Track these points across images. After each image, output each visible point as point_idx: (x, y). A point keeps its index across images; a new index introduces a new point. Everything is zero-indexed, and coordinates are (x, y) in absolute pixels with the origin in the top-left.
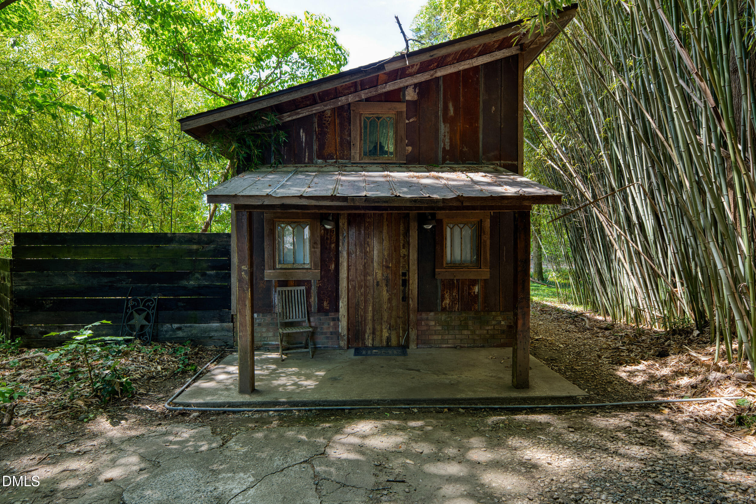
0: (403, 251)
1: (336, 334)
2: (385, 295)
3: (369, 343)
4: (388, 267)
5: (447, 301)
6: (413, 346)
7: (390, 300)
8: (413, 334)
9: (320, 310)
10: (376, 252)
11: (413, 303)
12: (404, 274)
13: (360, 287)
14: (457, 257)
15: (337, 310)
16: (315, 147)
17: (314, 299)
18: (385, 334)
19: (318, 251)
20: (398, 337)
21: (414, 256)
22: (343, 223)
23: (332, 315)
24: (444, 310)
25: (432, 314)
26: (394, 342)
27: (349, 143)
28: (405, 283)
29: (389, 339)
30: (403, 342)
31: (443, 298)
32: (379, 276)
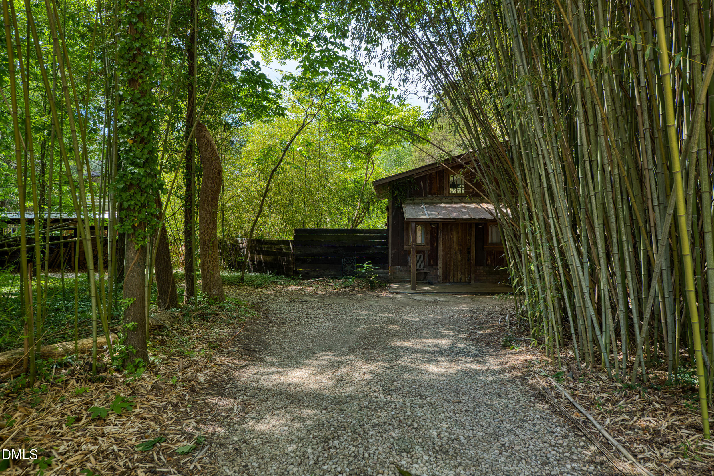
0: (468, 238)
1: (438, 276)
2: (459, 258)
3: (452, 280)
4: (461, 245)
5: (489, 261)
6: (472, 282)
7: (462, 260)
8: (473, 276)
9: (429, 264)
10: (455, 238)
11: (473, 262)
12: (468, 248)
13: (448, 254)
14: (494, 240)
15: (437, 265)
16: (427, 190)
17: (426, 259)
18: (459, 276)
19: (429, 237)
20: (465, 278)
21: (473, 240)
22: (441, 226)
23: (435, 267)
24: (487, 265)
25: (482, 267)
26: (463, 280)
27: (443, 187)
28: (469, 252)
29: (461, 279)
30: (467, 280)
31: (487, 260)
32: (457, 249)
